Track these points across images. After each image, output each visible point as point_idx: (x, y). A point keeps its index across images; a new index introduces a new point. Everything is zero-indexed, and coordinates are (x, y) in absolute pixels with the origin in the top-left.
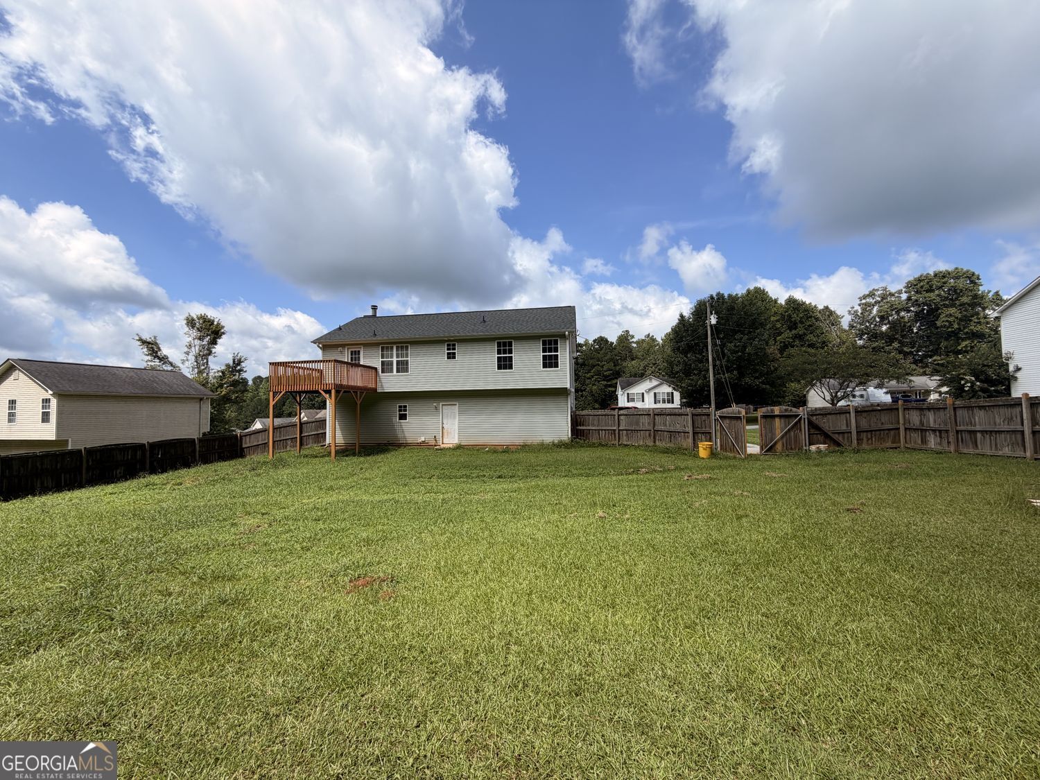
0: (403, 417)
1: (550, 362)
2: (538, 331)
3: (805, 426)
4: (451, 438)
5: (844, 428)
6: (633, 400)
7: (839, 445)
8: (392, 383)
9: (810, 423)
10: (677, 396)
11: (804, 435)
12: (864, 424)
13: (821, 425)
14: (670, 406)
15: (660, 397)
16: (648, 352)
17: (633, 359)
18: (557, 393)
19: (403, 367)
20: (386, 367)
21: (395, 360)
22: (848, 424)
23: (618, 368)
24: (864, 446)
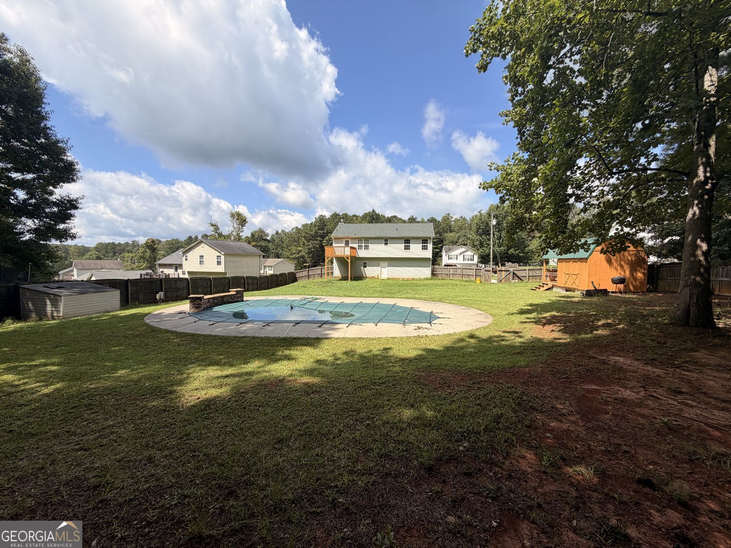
0: (365, 267)
1: (425, 248)
2: (421, 235)
3: (512, 274)
4: (385, 276)
5: (524, 275)
6: (451, 258)
7: (522, 280)
8: (362, 253)
9: (514, 274)
10: (476, 257)
11: (511, 276)
12: (531, 274)
13: (518, 274)
14: (472, 262)
15: (466, 257)
16: (461, 228)
17: (451, 232)
18: (427, 259)
19: (367, 247)
20: (360, 247)
21: (363, 245)
22: (526, 274)
23: (442, 237)
24: (530, 281)
